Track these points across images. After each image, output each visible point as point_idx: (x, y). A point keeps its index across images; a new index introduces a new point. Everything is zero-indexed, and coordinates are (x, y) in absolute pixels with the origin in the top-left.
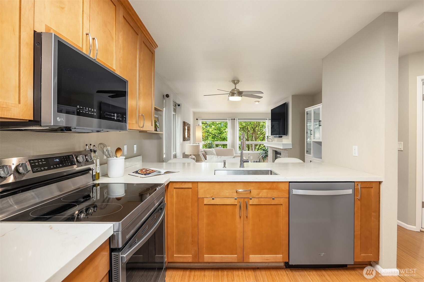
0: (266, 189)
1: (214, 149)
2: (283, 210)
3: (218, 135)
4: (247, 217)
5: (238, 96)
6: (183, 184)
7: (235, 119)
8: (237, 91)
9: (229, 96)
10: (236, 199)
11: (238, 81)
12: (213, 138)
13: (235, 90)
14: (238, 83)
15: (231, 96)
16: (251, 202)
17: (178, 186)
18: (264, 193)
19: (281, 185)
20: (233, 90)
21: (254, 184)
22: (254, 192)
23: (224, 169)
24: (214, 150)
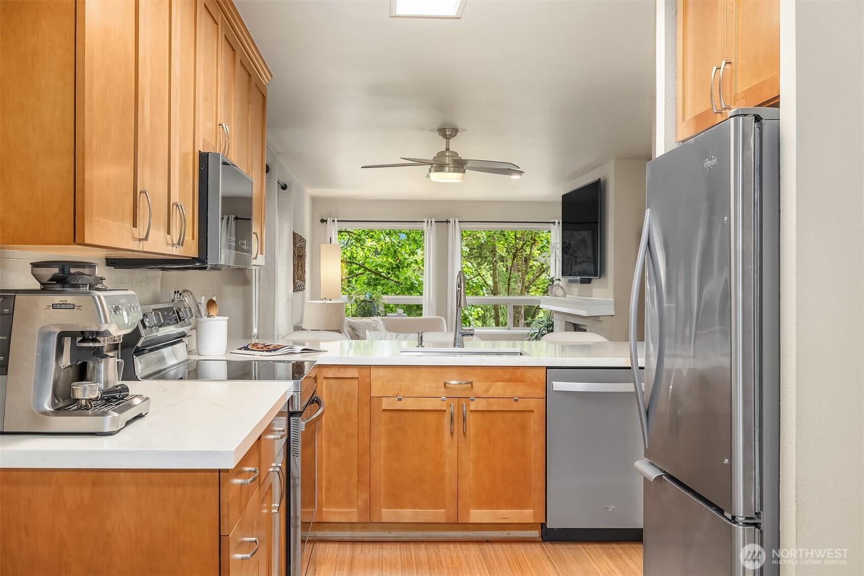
0: (502, 381)
1: (382, 319)
2: (534, 422)
3: (389, 273)
4: (465, 433)
5: (454, 171)
6: (342, 369)
7: (447, 222)
8: (451, 158)
9: (430, 172)
10: (443, 401)
11: (455, 131)
12: (369, 284)
13: (447, 154)
14: (455, 135)
15: (436, 171)
16: (473, 406)
17: (331, 373)
18: (498, 389)
19: (529, 374)
20: (441, 155)
21: (478, 371)
22: (479, 387)
23: (420, 349)
24: (381, 322)
